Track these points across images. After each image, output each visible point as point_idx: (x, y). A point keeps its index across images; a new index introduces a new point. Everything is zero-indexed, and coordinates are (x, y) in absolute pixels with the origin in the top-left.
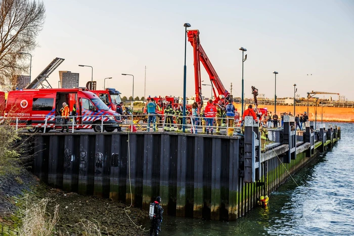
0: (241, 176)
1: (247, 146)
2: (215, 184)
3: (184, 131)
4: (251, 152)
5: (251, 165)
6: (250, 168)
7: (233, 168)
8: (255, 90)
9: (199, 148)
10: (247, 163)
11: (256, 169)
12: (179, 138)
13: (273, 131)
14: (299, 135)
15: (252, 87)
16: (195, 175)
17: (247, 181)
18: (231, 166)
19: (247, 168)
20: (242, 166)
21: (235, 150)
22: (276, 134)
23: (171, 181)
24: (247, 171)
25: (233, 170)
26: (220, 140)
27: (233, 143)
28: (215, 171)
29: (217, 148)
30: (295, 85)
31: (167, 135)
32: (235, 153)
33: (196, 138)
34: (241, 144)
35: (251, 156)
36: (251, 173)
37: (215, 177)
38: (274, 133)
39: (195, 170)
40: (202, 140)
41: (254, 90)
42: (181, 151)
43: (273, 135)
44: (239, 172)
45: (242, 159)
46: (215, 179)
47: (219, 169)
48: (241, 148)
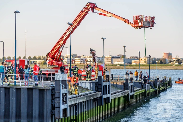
0: (53, 114)
1: (57, 93)
2: (35, 120)
3: (15, 85)
4: (59, 98)
5: (59, 106)
6: (59, 109)
7: (47, 108)
8: (93, 51)
9: (24, 96)
10: (56, 105)
11: (63, 109)
12: (11, 89)
13: (90, 82)
14: (121, 84)
15: (90, 49)
16: (22, 115)
17: (57, 117)
18: (45, 107)
19: (57, 108)
20: (53, 108)
21: (48, 97)
22: (92, 84)
23: (6, 119)
24: (56, 110)
25: (47, 110)
26: (38, 90)
27: (47, 92)
28: (35, 111)
29: (36, 96)
30: (125, 47)
31: (3, 87)
32: (48, 98)
33: (22, 89)
34: (53, 92)
35: (59, 100)
36: (59, 112)
37: (35, 116)
38: (91, 84)
39: (22, 111)
40: (26, 90)
41: (91, 52)
42: (12, 98)
43: (90, 85)
44: (52, 112)
45: (53, 103)
46: (35, 117)
47: (37, 110)
48: (53, 95)
